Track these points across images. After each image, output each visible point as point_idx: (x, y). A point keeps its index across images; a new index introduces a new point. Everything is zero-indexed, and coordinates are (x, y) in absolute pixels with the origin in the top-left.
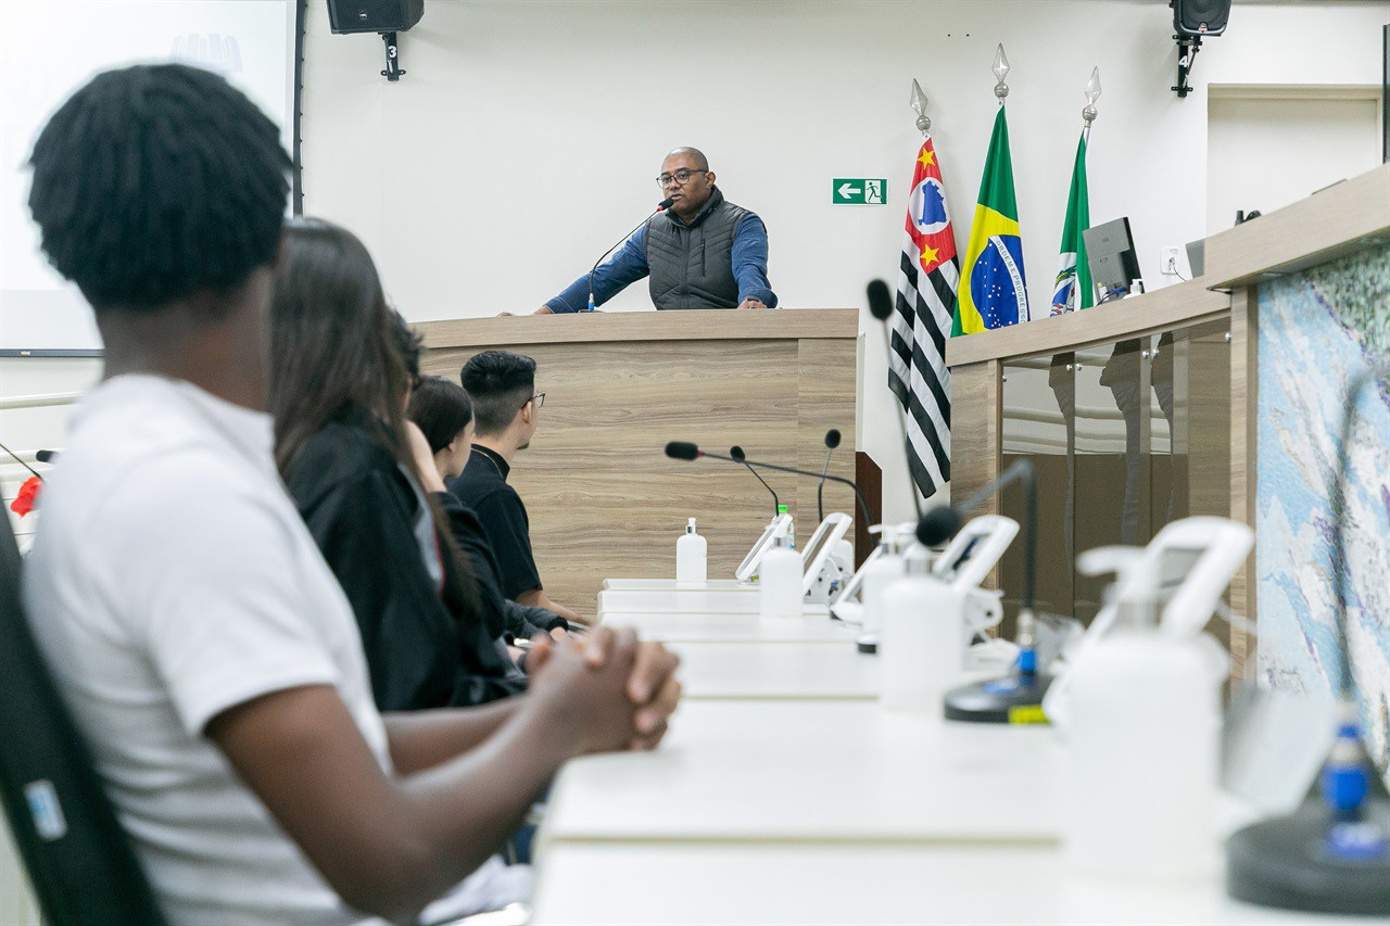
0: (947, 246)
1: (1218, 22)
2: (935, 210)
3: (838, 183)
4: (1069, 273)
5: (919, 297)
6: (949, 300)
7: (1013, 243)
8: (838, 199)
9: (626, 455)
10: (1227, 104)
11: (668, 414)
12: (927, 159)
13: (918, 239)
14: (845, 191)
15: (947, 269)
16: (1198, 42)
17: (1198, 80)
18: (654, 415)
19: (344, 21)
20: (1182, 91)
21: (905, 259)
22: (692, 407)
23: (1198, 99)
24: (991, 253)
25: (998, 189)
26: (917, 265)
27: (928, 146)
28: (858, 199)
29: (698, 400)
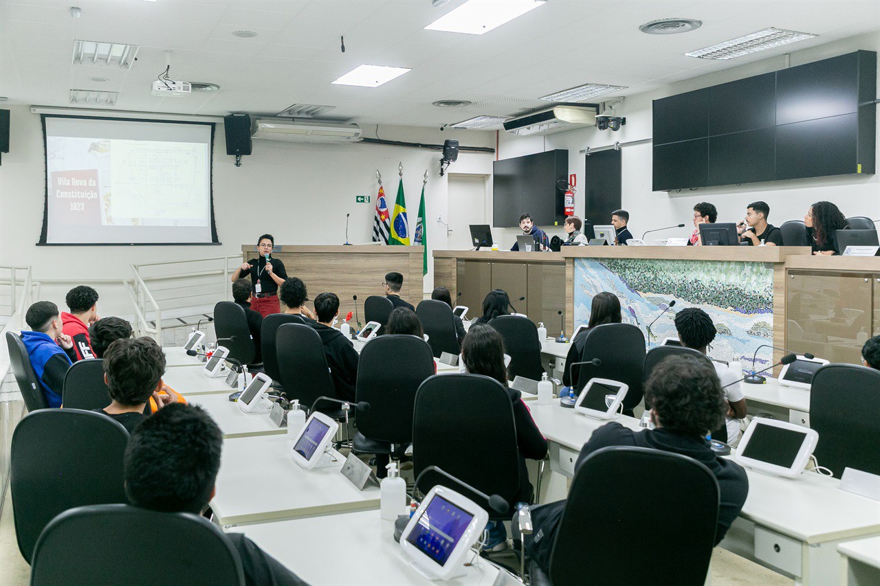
0: (387, 214)
1: (455, 159)
2: (383, 205)
3: (358, 197)
4: (420, 223)
5: (380, 228)
6: (388, 229)
7: (405, 214)
8: (358, 201)
9: (363, 282)
10: (454, 178)
11: (375, 271)
12: (381, 191)
13: (380, 213)
14: (359, 199)
15: (387, 221)
16: (449, 163)
17: (446, 173)
18: (371, 272)
19: (230, 152)
20: (442, 174)
21: (376, 218)
22: (381, 270)
23: (446, 176)
24: (399, 217)
25: (400, 200)
26: (379, 219)
27: (382, 188)
28: (363, 201)
29: (382, 268)
